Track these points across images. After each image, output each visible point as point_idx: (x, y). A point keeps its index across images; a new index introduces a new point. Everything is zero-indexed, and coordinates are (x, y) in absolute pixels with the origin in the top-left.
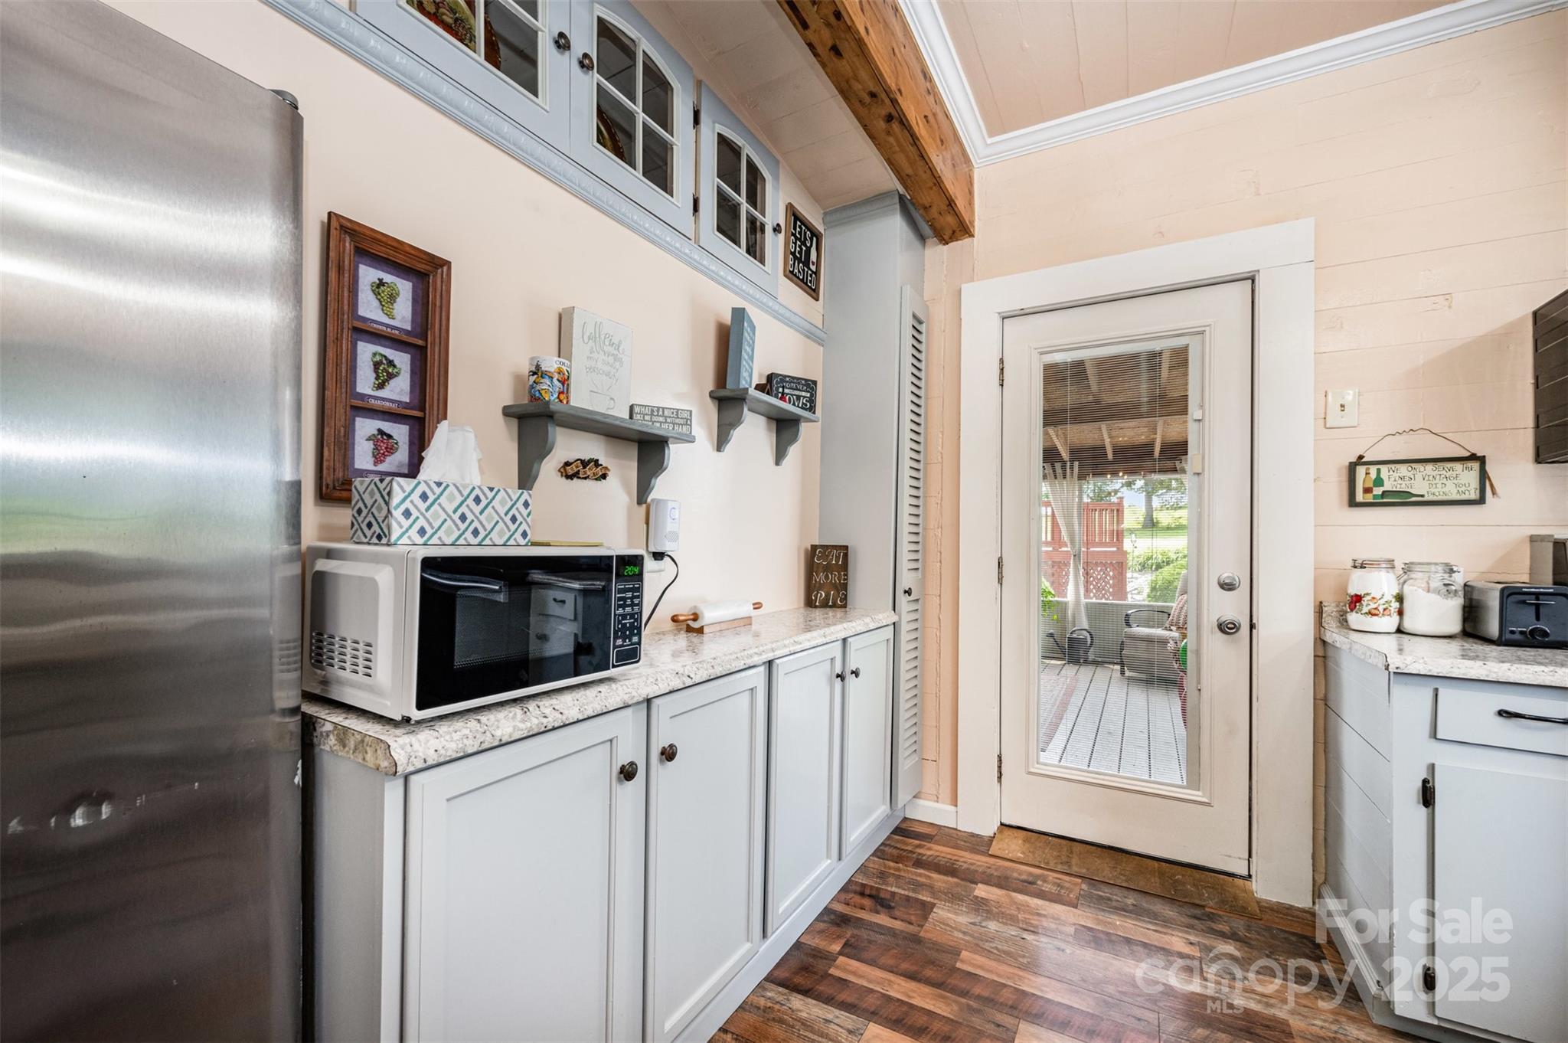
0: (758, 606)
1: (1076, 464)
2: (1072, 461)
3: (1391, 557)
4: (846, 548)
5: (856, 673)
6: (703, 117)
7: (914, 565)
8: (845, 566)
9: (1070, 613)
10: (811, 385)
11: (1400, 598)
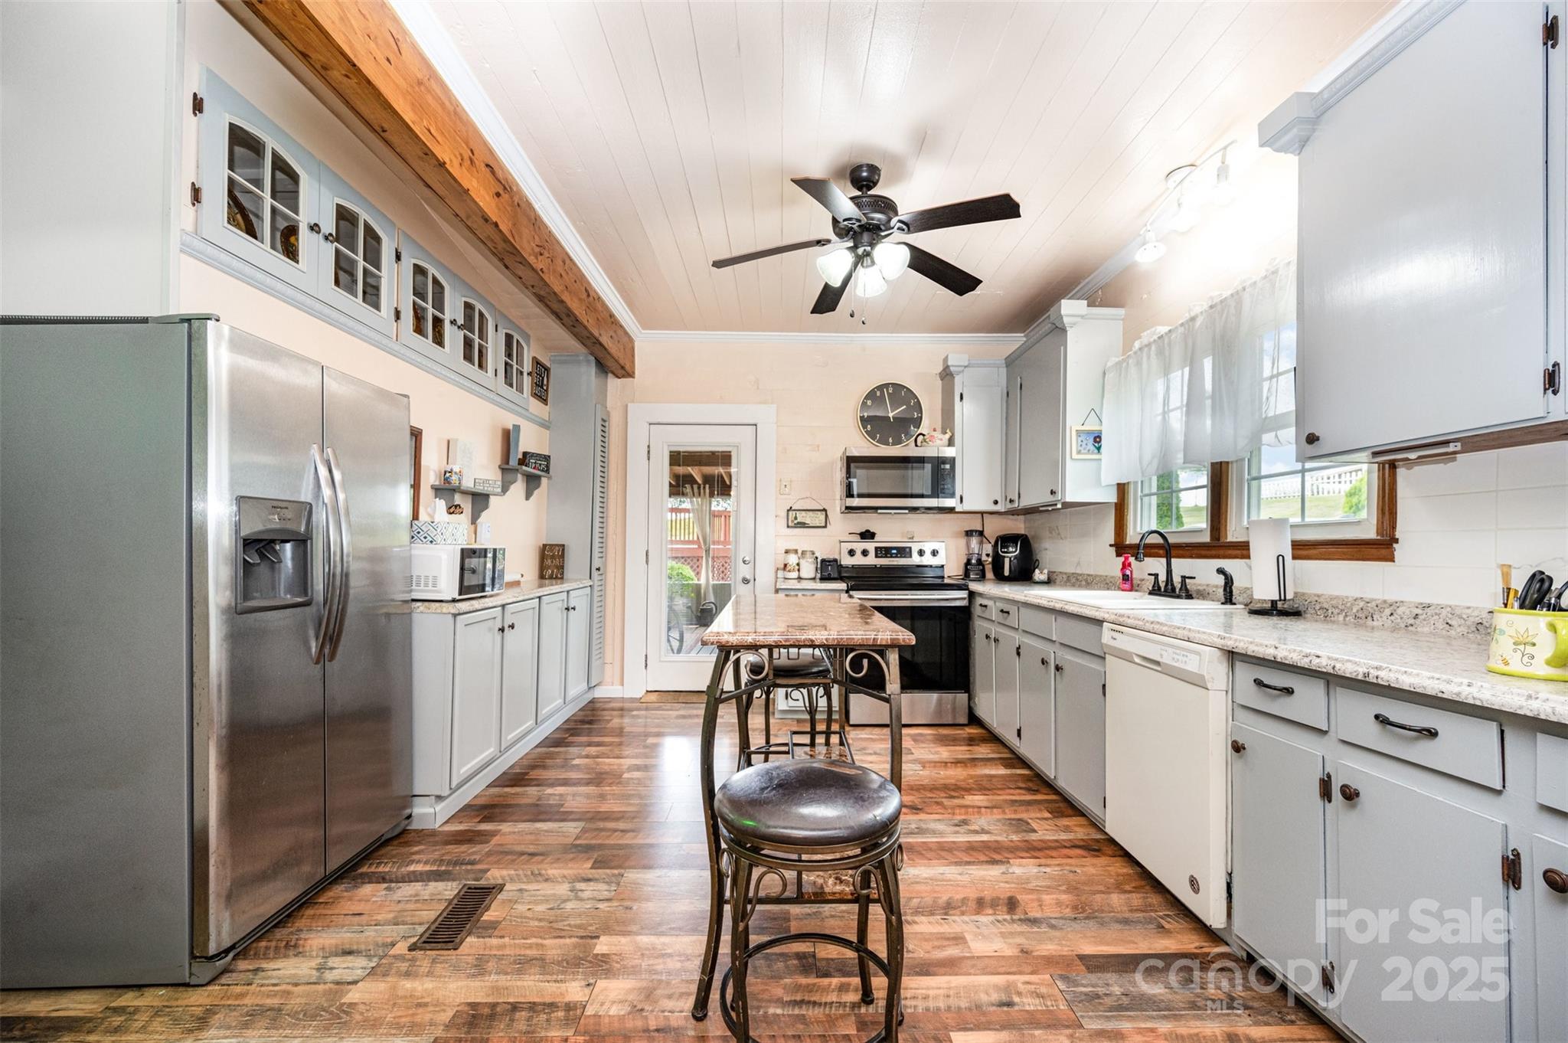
0: (522, 576)
1: (707, 486)
2: (704, 484)
3: (795, 548)
4: (564, 545)
5: (574, 609)
6: (499, 328)
7: (601, 555)
8: (563, 556)
9: (702, 591)
10: (547, 458)
11: (798, 564)
